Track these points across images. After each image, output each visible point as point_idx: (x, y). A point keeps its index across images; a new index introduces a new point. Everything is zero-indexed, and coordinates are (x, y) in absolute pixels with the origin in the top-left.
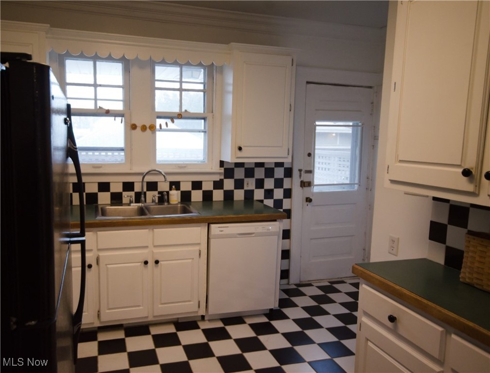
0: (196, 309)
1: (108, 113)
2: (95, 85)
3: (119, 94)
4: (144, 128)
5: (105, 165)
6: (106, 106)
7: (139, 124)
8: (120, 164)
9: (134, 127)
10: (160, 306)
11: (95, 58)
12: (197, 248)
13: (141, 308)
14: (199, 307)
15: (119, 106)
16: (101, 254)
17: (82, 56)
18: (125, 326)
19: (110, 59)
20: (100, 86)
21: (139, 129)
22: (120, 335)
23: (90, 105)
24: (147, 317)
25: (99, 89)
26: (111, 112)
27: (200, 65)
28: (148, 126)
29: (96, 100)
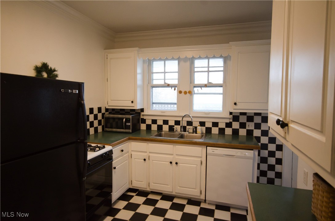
0: (199, 194)
1: (168, 86)
2: (165, 73)
3: (176, 76)
4: (185, 93)
5: (167, 111)
6: (168, 82)
7: (183, 91)
8: (175, 111)
9: (180, 92)
10: (179, 188)
11: (165, 60)
12: (200, 159)
13: (169, 186)
14: (201, 194)
15: (176, 82)
16: (151, 155)
17: (160, 60)
18: (163, 194)
19: (173, 59)
20: (167, 72)
21: (183, 93)
22: (158, 198)
23: (162, 82)
24: (172, 192)
25: (166, 74)
26: (170, 85)
27: (221, 57)
28: (188, 92)
29: (165, 79)
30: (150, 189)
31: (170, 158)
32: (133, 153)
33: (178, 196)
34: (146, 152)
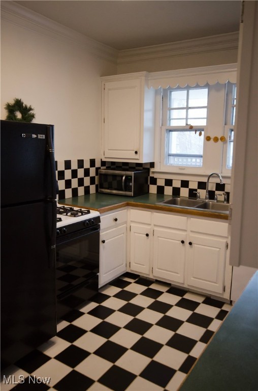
0: (221, 291)
1: (191, 128)
2: (188, 108)
3: (204, 113)
4: (216, 139)
5: (187, 167)
6: (193, 123)
7: (212, 137)
8: (199, 168)
9: (208, 139)
10: (192, 279)
11: (188, 88)
12: (224, 241)
13: (179, 275)
14: (224, 290)
15: (203, 123)
16: (156, 228)
17: (179, 88)
20: (190, 108)
21: (212, 140)
22: (163, 289)
23: (182, 123)
24: (183, 284)
25: (189, 110)
26: (194, 128)
28: (219, 138)
29: (187, 119)
30: (154, 276)
31: (182, 235)
32: (132, 225)
33: (193, 291)
34: (150, 225)
